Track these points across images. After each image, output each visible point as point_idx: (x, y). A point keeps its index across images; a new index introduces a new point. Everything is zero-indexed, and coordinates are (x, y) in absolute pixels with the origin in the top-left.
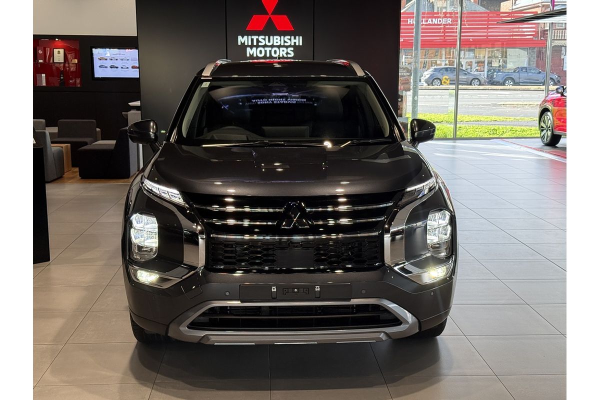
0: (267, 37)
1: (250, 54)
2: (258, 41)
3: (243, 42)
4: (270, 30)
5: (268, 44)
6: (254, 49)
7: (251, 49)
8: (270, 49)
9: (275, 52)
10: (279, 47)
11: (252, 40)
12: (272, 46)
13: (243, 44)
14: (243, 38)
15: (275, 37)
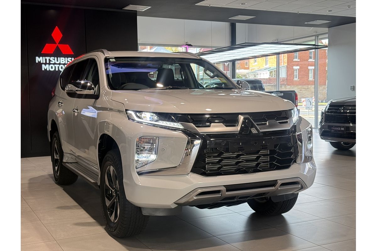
0: (56, 58)
1: (44, 69)
2: (50, 60)
3: (39, 61)
4: (58, 54)
5: (57, 62)
6: (47, 65)
7: (45, 65)
8: (58, 65)
9: (62, 68)
10: (64, 64)
11: (46, 60)
12: (60, 64)
13: (39, 62)
14: (39, 58)
15: (61, 58)
